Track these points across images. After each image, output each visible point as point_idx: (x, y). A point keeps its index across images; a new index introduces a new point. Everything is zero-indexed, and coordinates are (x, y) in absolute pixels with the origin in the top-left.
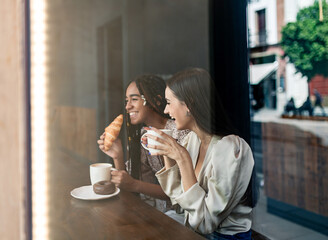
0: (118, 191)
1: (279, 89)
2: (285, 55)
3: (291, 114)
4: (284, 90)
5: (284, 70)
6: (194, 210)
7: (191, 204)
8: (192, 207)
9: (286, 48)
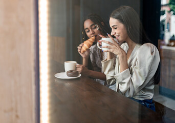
0: (80, 75)
1: (166, 30)
2: (171, 10)
3: (173, 44)
4: (169, 31)
5: (170, 19)
6: (125, 83)
7: (123, 79)
8: (124, 81)
9: (172, 6)
